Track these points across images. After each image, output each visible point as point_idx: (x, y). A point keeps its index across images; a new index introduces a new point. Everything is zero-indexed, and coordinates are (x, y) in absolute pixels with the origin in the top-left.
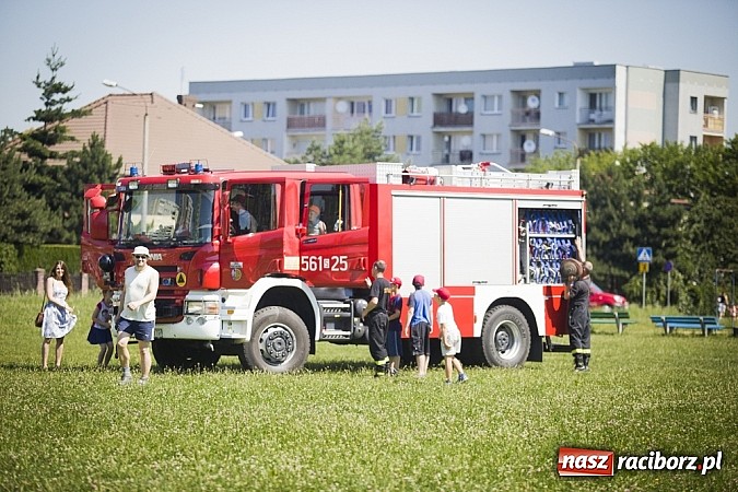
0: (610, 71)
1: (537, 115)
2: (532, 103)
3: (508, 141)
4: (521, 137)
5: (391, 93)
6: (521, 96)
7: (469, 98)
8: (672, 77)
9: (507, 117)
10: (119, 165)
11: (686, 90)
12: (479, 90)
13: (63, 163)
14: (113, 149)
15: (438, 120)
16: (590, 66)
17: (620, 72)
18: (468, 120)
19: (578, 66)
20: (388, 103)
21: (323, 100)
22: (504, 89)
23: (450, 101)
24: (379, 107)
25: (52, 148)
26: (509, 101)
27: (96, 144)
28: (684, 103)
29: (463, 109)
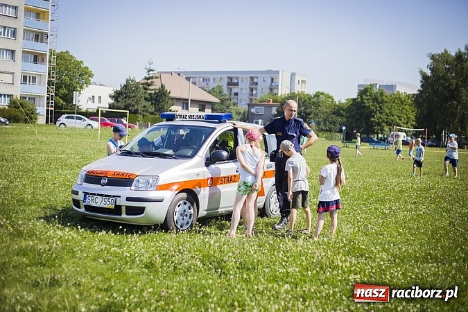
0: (278, 72)
1: (257, 84)
2: (255, 80)
3: (248, 90)
4: (252, 90)
5: (215, 76)
6: (252, 78)
7: (237, 79)
8: (293, 75)
9: (248, 84)
10: (169, 93)
11: (297, 78)
12: (240, 76)
13: (153, 92)
14: (167, 88)
15: (228, 84)
16: (271, 71)
17: (280, 72)
18: (237, 84)
19: (268, 71)
20: (214, 79)
21: (196, 77)
22: (248, 76)
23: (232, 79)
24: (212, 80)
25: (150, 87)
26: (249, 79)
27: (162, 86)
28: (296, 82)
29: (236, 81)
